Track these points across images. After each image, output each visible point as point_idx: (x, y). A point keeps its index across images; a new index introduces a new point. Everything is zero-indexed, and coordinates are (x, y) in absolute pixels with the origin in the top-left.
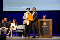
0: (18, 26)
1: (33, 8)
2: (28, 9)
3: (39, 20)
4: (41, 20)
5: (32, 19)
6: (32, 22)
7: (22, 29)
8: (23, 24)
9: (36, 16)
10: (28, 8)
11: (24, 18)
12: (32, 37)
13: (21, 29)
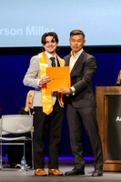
1: (72, 34)
3: (101, 91)
4: (110, 90)
5: (67, 87)
7: (19, 131)
8: (26, 109)
9: (88, 72)
10: (51, 34)
11: (28, 80)
12: (70, 169)
13: (14, 132)
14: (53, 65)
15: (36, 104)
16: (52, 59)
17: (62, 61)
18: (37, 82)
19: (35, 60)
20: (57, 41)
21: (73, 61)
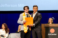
0: (9, 34)
2: (26, 8)
4: (46, 25)
6: (32, 28)
8: (18, 31)
9: (39, 19)
14: (27, 17)
15: (22, 30)
16: (27, 15)
17: (30, 16)
18: (22, 22)
19: (21, 15)
20: (29, 9)
21: (34, 15)
